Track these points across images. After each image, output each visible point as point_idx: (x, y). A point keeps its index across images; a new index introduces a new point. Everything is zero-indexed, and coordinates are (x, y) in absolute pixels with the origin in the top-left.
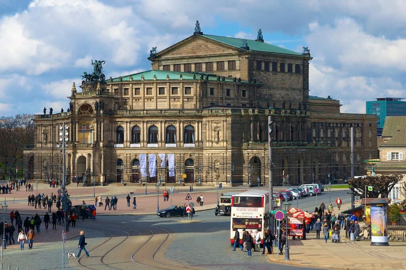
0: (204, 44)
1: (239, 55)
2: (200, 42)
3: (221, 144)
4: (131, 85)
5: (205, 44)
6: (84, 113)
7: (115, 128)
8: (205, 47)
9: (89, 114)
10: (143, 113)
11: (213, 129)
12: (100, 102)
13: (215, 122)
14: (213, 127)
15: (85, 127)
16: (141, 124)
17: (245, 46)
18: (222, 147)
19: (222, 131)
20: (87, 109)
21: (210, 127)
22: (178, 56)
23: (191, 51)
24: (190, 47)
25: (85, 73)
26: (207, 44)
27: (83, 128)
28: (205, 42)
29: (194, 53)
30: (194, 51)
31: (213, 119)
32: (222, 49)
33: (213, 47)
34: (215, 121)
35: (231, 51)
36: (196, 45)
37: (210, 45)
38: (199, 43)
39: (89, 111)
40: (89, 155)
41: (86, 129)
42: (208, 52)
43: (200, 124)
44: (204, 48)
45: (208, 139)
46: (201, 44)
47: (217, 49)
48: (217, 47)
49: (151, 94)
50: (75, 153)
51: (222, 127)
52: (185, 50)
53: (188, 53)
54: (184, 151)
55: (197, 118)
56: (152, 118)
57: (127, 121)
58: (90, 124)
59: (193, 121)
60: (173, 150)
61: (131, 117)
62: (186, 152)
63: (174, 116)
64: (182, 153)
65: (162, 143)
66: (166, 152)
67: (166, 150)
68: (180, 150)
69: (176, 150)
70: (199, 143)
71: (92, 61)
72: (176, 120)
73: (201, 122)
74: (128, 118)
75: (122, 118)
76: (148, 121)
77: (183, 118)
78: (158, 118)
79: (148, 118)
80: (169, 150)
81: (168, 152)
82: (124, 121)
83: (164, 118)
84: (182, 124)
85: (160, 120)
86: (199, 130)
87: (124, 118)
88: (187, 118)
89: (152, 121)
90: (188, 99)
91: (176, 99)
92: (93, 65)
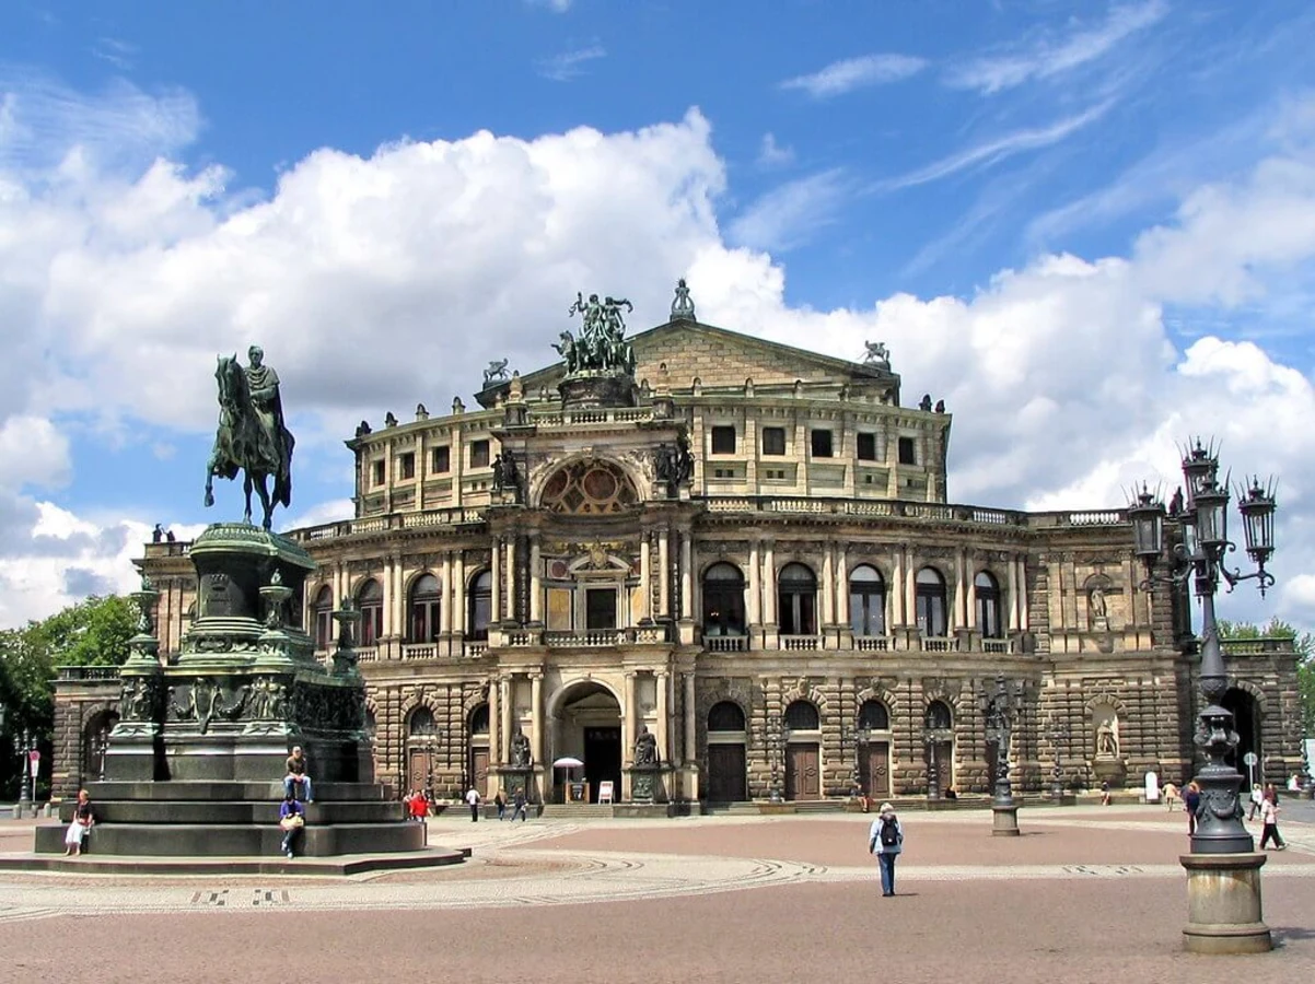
3: (1127, 643)
7: (699, 572)
9: (561, 510)
11: (1080, 585)
13: (1090, 560)
14: (1080, 581)
18: (1129, 653)
19: (1127, 592)
20: (560, 491)
21: (1068, 579)
25: (566, 336)
31: (1081, 548)
34: (1090, 555)
36: (674, 355)
40: (644, 677)
42: (725, 377)
43: (1022, 566)
44: (710, 366)
45: (1056, 623)
46: (694, 355)
50: (548, 671)
54: (983, 671)
55: (1015, 541)
56: (868, 532)
57: (762, 541)
58: (567, 552)
59: (1000, 552)
60: (949, 665)
61: (786, 522)
62: (988, 671)
63: (949, 529)
64: (977, 677)
65: (911, 634)
66: (923, 670)
67: (924, 665)
68: (973, 666)
69: (959, 665)
70: (1023, 638)
71: (580, 295)
72: (951, 543)
73: (1026, 562)
74: (764, 530)
75: (741, 529)
76: (851, 543)
77: (976, 538)
78: (890, 533)
79: (853, 530)
80: (935, 665)
81: (932, 674)
82: (746, 541)
83: (913, 534)
84: (969, 561)
85: (900, 540)
86: (1018, 588)
87: (748, 529)
88: (986, 542)
89: (867, 543)
90: (909, 482)
91: (873, 479)
92: (581, 310)
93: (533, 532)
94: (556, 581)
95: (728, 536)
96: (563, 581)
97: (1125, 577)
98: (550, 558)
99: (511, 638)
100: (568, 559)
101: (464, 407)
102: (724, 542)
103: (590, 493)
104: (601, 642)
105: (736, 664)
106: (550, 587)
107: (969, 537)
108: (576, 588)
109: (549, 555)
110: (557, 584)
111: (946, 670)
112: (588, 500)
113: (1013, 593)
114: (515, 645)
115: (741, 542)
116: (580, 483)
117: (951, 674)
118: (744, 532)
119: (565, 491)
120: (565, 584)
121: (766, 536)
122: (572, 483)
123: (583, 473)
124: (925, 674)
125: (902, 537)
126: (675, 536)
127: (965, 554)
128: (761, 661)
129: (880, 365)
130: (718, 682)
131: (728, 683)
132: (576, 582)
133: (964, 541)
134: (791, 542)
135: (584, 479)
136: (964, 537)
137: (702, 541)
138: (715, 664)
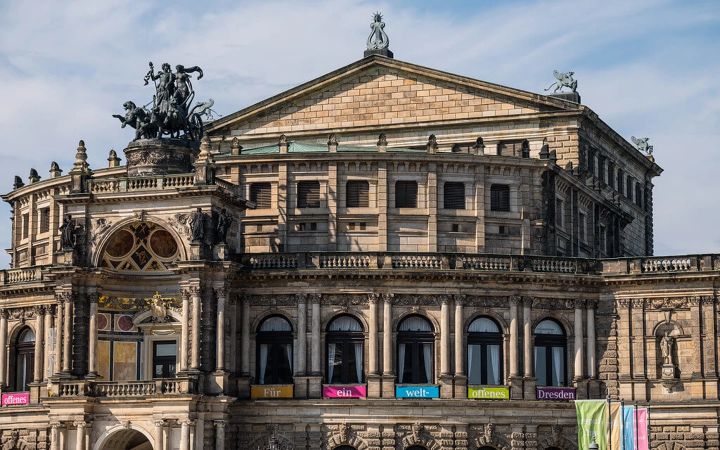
0: (400, 89)
1: (544, 123)
2: (388, 81)
3: (694, 390)
4: (283, 169)
5: (406, 88)
6: (115, 264)
7: (251, 324)
8: (405, 97)
9: (130, 268)
10: (380, 265)
11: (649, 332)
12: (215, 215)
13: (660, 306)
14: (650, 327)
15: (118, 318)
16: (368, 308)
17: (568, 91)
18: (697, 401)
19: (696, 338)
20: (127, 250)
21: (637, 325)
22: (300, 127)
23: (350, 111)
24: (345, 100)
25: (130, 106)
26: (413, 88)
27: (109, 322)
28: (408, 81)
29: (363, 117)
30: (363, 111)
31: (650, 295)
32: (471, 103)
33: (439, 99)
34: (659, 302)
35: (508, 109)
36: (370, 91)
37: (425, 91)
38: (382, 84)
39: (134, 257)
40: (169, 425)
41: (118, 328)
42: (417, 112)
43: (590, 313)
44: (404, 101)
45: (625, 370)
46: (388, 91)
47: (453, 103)
48: (454, 97)
49: (366, 205)
50: (93, 418)
51: (695, 324)
52: (325, 107)
53: (336, 119)
54: (537, 417)
55: (581, 289)
56: (414, 284)
57: (308, 295)
58: (135, 307)
59: (565, 300)
60: (498, 412)
61: (330, 277)
62: (543, 418)
63: (501, 279)
64: (531, 424)
65: (456, 382)
66: (469, 416)
67: (469, 412)
68: (525, 413)
69: (509, 412)
70: (588, 384)
71: (151, 64)
72: (506, 293)
73: (595, 308)
74: (312, 284)
75: (289, 284)
76: (396, 296)
77: (534, 287)
78: (438, 284)
79: (398, 283)
80: (482, 412)
81: (478, 420)
82: (294, 295)
83: (462, 285)
84: (526, 310)
85: (447, 291)
86: (585, 335)
87: (295, 284)
88: (545, 290)
89: (415, 295)
90: (502, 229)
91: (460, 227)
92: (154, 79)
93: (91, 290)
94: (122, 333)
95: (277, 290)
96: (131, 334)
97: (694, 324)
98: (118, 313)
99: (61, 388)
100: (134, 313)
101: (61, 171)
102: (275, 296)
103: (156, 251)
104: (140, 392)
105: (280, 411)
106: (117, 340)
107: (526, 286)
108: (142, 340)
109: (115, 310)
110: (124, 337)
111: (494, 417)
112: (155, 257)
113: (578, 341)
114: (64, 395)
115: (290, 295)
116: (145, 242)
117: (501, 421)
118: (292, 286)
119: (133, 250)
120: (132, 337)
121: (313, 290)
122: (138, 243)
123: (147, 234)
124: (471, 420)
125: (450, 288)
126: (209, 293)
127: (521, 303)
128: (305, 409)
129: (568, 97)
130: (264, 428)
131: (274, 429)
132: (142, 334)
133: (519, 290)
134: (338, 295)
135: (149, 238)
136: (520, 286)
137: (253, 295)
138: (261, 411)
